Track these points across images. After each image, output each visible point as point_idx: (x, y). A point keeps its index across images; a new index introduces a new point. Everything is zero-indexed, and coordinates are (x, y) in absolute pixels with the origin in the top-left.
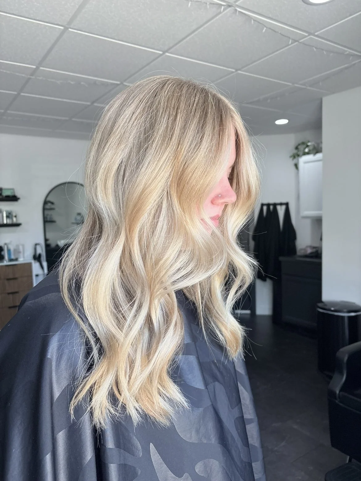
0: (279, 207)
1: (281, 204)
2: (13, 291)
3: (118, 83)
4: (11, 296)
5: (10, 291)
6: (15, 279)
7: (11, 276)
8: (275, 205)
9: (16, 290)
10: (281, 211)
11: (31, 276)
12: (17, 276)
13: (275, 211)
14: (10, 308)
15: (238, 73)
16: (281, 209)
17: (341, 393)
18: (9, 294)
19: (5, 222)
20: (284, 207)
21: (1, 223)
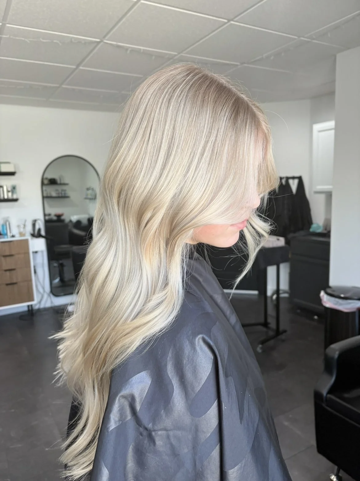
0: (291, 181)
1: (293, 178)
2: (10, 268)
3: (98, 40)
4: (8, 273)
5: (7, 268)
6: (11, 255)
7: (7, 253)
8: (288, 178)
9: (13, 267)
10: (294, 185)
11: (28, 253)
12: (13, 253)
13: (288, 186)
14: (7, 285)
15: (231, 24)
16: (293, 184)
17: (329, 396)
18: (6, 271)
19: (6, 197)
20: (296, 181)
21: (2, 197)
